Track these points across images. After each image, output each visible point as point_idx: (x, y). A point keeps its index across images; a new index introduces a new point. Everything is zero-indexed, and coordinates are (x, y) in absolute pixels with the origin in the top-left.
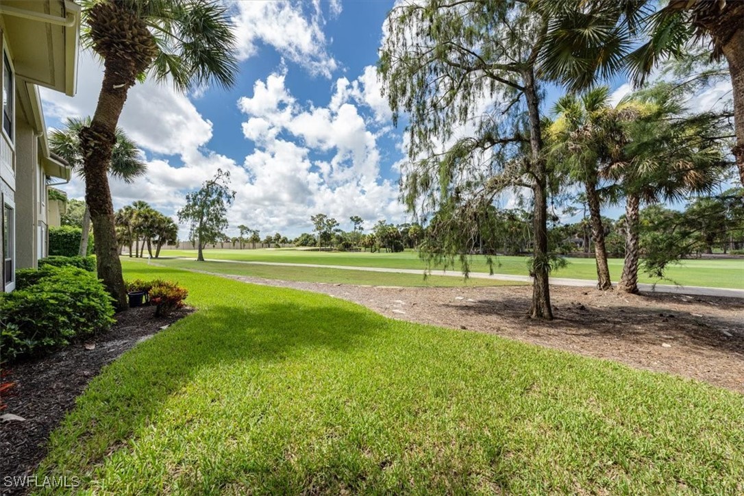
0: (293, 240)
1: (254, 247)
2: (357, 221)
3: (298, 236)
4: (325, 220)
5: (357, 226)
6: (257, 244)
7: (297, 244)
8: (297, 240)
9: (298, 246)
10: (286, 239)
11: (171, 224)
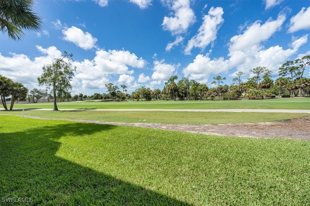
0: (90, 96)
1: (68, 101)
2: (124, 87)
3: (93, 94)
4: (112, 86)
5: (124, 89)
6: (70, 99)
7: (92, 98)
8: (92, 96)
9: (93, 99)
10: (86, 96)
11: (22, 88)
